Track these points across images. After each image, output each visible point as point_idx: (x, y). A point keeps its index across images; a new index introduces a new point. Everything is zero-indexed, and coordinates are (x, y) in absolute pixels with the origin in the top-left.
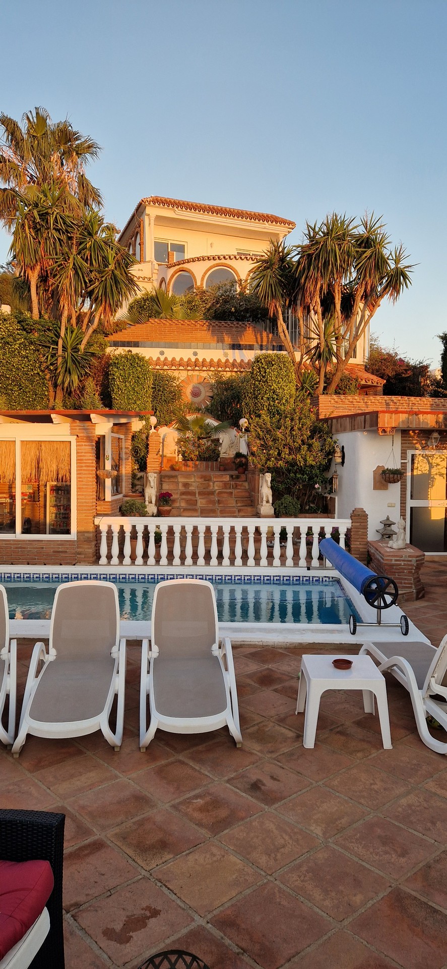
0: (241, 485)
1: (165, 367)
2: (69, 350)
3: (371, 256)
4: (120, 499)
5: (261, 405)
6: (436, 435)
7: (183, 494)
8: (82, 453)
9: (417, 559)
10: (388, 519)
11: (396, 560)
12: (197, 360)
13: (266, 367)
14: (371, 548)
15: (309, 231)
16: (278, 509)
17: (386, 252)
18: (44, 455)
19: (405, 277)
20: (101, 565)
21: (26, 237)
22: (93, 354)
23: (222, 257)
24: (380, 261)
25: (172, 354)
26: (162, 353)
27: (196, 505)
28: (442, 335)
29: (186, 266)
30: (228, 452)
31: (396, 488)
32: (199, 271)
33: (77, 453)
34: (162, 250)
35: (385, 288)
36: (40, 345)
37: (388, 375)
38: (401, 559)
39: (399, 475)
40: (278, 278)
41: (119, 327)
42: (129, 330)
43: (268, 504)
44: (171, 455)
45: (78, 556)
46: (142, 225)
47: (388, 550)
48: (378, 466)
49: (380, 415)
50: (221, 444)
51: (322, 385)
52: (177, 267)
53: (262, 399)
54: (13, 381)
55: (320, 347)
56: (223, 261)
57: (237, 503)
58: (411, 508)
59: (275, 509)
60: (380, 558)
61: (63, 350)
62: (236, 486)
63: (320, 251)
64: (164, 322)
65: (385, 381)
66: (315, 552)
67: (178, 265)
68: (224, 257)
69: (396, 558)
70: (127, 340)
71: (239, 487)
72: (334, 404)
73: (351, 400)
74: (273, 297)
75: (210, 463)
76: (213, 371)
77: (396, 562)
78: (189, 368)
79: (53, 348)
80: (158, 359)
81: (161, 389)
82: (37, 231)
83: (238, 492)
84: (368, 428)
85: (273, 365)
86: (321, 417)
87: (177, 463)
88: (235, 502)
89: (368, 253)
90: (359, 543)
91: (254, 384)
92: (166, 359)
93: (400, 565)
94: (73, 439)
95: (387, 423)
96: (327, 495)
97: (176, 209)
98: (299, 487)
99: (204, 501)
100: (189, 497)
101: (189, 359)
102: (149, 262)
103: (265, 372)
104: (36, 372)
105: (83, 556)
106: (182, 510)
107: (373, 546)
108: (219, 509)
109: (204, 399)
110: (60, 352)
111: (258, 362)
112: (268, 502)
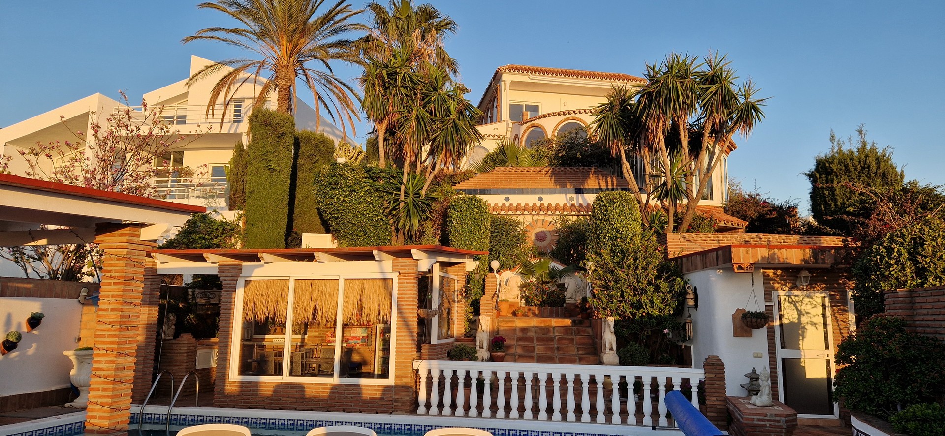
0: (584, 332)
1: (510, 213)
2: (411, 196)
3: (716, 91)
4: (449, 343)
5: (604, 244)
6: (805, 273)
7: (520, 339)
8: (403, 290)
9: (787, 419)
10: (754, 371)
11: (759, 420)
12: (542, 204)
13: (607, 205)
14: (729, 404)
15: (648, 71)
16: (623, 357)
17: (734, 89)
18: (366, 294)
19: (757, 110)
20: (419, 415)
21: (376, 94)
22: (434, 199)
23: (572, 112)
24: (727, 95)
25: (516, 199)
26: (507, 199)
27: (533, 352)
28: (808, 172)
29: (537, 122)
30: (574, 297)
31: (760, 335)
32: (550, 127)
33: (398, 290)
34: (517, 111)
35: (736, 124)
36: (384, 192)
37: (751, 217)
38: (766, 418)
39: (763, 320)
40: (619, 119)
41: (467, 175)
42: (475, 179)
43: (612, 352)
44: (513, 300)
45: (395, 403)
46: (498, 90)
47: (749, 407)
48: (738, 309)
49: (734, 250)
50: (567, 288)
51: (672, 224)
52: (529, 124)
53: (605, 238)
54: (358, 227)
55: (667, 185)
56: (573, 115)
57: (578, 351)
58: (783, 360)
59: (620, 358)
60: (739, 417)
61: (405, 196)
62: (579, 332)
63: (660, 89)
64: (510, 170)
65: (747, 223)
66: (662, 408)
67: (530, 122)
68: (574, 112)
69: (759, 417)
70: (474, 188)
71: (582, 333)
72: (684, 242)
73: (704, 238)
74: (615, 137)
75: (554, 309)
76: (558, 215)
77: (760, 423)
78: (534, 213)
79: (396, 194)
80: (504, 205)
81: (505, 233)
82: (386, 89)
83: (580, 339)
84: (721, 266)
85: (615, 203)
86: (671, 256)
87: (519, 308)
88: (576, 350)
89: (714, 88)
90: (715, 398)
91: (596, 223)
92: (511, 204)
93: (765, 426)
94: (395, 276)
95: (743, 259)
96: (680, 343)
97: (530, 74)
98: (647, 333)
99: (542, 348)
100: (526, 343)
101: (535, 204)
102: (504, 121)
103: (607, 211)
104: (380, 218)
105: (400, 404)
106: (517, 357)
107: (732, 403)
108: (558, 357)
109: (550, 243)
110: (402, 197)
111: (599, 200)
112: (611, 349)
